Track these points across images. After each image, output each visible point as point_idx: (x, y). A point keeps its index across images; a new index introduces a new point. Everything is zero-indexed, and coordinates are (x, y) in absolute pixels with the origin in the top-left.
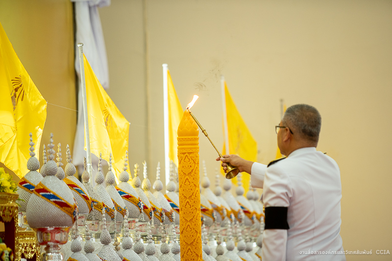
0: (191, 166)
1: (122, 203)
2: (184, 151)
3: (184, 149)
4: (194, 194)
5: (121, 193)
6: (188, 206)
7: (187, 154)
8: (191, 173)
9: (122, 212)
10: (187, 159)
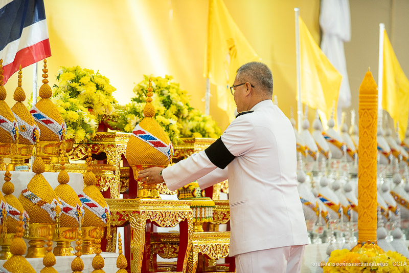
0: (369, 121)
1: (326, 146)
2: (364, 107)
3: (364, 105)
4: (371, 145)
5: (326, 138)
6: (365, 155)
7: (366, 110)
8: (369, 127)
9: (325, 154)
10: (366, 115)
